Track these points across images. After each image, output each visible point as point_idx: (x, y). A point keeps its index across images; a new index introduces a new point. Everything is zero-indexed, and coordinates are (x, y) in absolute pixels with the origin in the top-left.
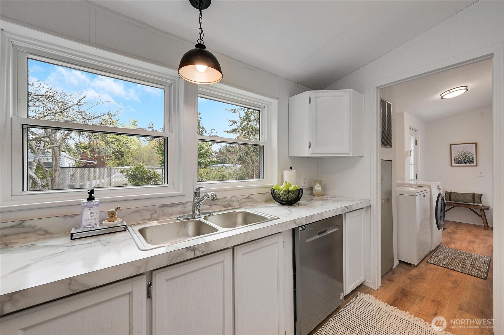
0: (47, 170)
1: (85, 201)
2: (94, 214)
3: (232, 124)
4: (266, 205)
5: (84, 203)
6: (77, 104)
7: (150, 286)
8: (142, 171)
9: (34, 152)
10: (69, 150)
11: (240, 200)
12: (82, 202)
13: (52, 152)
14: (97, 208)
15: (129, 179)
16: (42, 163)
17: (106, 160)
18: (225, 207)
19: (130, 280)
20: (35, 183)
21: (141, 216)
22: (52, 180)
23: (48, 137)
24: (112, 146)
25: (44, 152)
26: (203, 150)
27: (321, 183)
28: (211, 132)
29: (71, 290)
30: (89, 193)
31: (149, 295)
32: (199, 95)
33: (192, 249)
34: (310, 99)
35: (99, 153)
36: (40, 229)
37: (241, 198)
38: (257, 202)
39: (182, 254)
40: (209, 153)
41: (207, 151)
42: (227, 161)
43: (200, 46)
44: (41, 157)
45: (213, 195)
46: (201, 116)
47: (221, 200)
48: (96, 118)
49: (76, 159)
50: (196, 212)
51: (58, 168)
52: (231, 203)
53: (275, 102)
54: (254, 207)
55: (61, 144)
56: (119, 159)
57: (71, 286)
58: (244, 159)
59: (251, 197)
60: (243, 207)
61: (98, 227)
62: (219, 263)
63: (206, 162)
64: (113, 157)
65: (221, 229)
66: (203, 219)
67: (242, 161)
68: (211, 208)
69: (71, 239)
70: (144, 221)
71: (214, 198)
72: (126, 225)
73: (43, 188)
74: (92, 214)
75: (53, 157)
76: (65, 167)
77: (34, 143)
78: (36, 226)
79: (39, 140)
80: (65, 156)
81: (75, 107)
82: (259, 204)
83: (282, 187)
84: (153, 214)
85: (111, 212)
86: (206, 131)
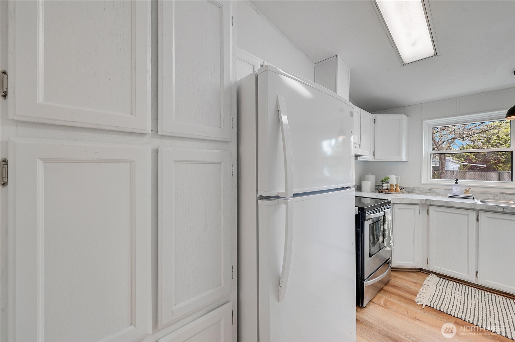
0: (435, 172)
5: (454, 185)
7: (478, 217)
13: (439, 158)
14: (459, 187)
17: (493, 163)
19: (468, 210)
21: (486, 196)
30: (456, 181)
31: (477, 220)
33: (502, 207)
39: (495, 208)
49: (461, 163)
51: (444, 171)
69: (448, 197)
72: (474, 197)
75: (439, 162)
76: (450, 170)
78: (435, 191)
80: (450, 161)
85: (466, 190)
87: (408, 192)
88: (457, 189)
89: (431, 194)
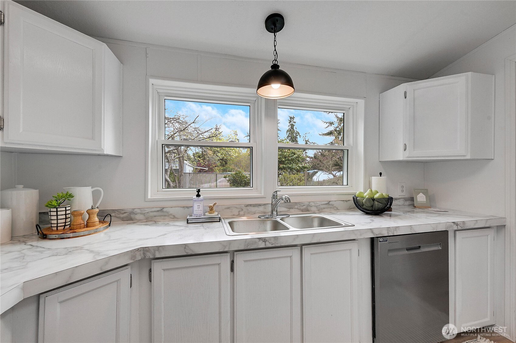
0: (176, 175)
1: (195, 197)
2: (200, 207)
3: (328, 126)
4: (347, 213)
5: (194, 198)
6: (194, 123)
7: (232, 262)
8: (241, 177)
9: (168, 162)
10: (189, 159)
11: (319, 205)
12: (193, 197)
13: (179, 161)
14: (202, 203)
15: (230, 183)
16: (173, 170)
17: (214, 167)
18: (302, 211)
19: (219, 255)
20: (169, 185)
21: (231, 212)
22: (179, 183)
23: (176, 149)
24: (218, 155)
25: (174, 161)
26: (295, 156)
27: (425, 192)
28: (306, 136)
29: (186, 252)
30: (197, 191)
31: (232, 270)
32: (280, 107)
33: (264, 240)
34: (405, 93)
35: (209, 161)
36: (171, 214)
37: (320, 204)
38: (337, 209)
39: (256, 242)
40: (300, 158)
41: (299, 157)
42: (321, 166)
43: (275, 67)
44: (172, 165)
45: (286, 198)
46: (294, 121)
47: (299, 204)
48: (206, 132)
49: (194, 166)
50: (274, 212)
51: (182, 174)
52: (309, 208)
53: (361, 102)
54: (333, 214)
55: (184, 155)
56: (223, 166)
57: (185, 249)
58: (340, 164)
59: (331, 203)
60: (321, 213)
61: (203, 217)
62: (287, 257)
63: (298, 168)
64: (218, 163)
65: (292, 228)
66: (280, 219)
67: (338, 167)
68: (289, 210)
69: (187, 223)
70: (233, 216)
71: (287, 201)
72: (220, 217)
73: (174, 187)
74: (199, 207)
75: (179, 165)
76: (187, 172)
77: (168, 155)
78: (169, 212)
79: (171, 152)
80: (187, 164)
81: (192, 125)
82: (339, 211)
83: (365, 194)
84: (240, 211)
85: (211, 206)
86: (300, 136)
87: (123, 219)
88: (199, 206)
89: (162, 217)
